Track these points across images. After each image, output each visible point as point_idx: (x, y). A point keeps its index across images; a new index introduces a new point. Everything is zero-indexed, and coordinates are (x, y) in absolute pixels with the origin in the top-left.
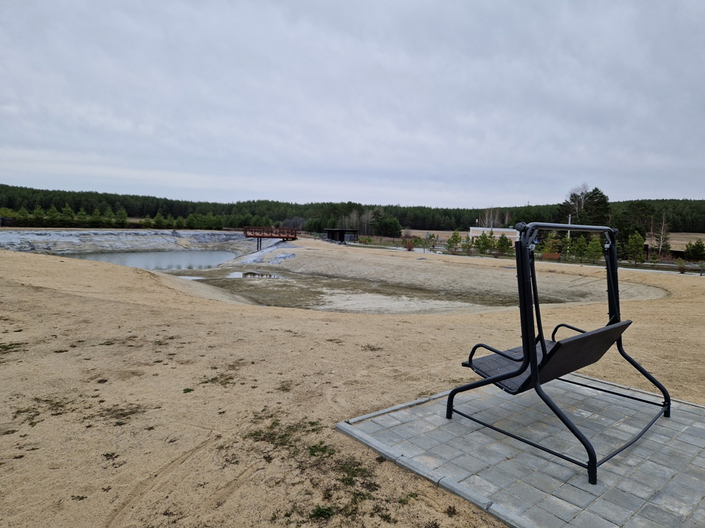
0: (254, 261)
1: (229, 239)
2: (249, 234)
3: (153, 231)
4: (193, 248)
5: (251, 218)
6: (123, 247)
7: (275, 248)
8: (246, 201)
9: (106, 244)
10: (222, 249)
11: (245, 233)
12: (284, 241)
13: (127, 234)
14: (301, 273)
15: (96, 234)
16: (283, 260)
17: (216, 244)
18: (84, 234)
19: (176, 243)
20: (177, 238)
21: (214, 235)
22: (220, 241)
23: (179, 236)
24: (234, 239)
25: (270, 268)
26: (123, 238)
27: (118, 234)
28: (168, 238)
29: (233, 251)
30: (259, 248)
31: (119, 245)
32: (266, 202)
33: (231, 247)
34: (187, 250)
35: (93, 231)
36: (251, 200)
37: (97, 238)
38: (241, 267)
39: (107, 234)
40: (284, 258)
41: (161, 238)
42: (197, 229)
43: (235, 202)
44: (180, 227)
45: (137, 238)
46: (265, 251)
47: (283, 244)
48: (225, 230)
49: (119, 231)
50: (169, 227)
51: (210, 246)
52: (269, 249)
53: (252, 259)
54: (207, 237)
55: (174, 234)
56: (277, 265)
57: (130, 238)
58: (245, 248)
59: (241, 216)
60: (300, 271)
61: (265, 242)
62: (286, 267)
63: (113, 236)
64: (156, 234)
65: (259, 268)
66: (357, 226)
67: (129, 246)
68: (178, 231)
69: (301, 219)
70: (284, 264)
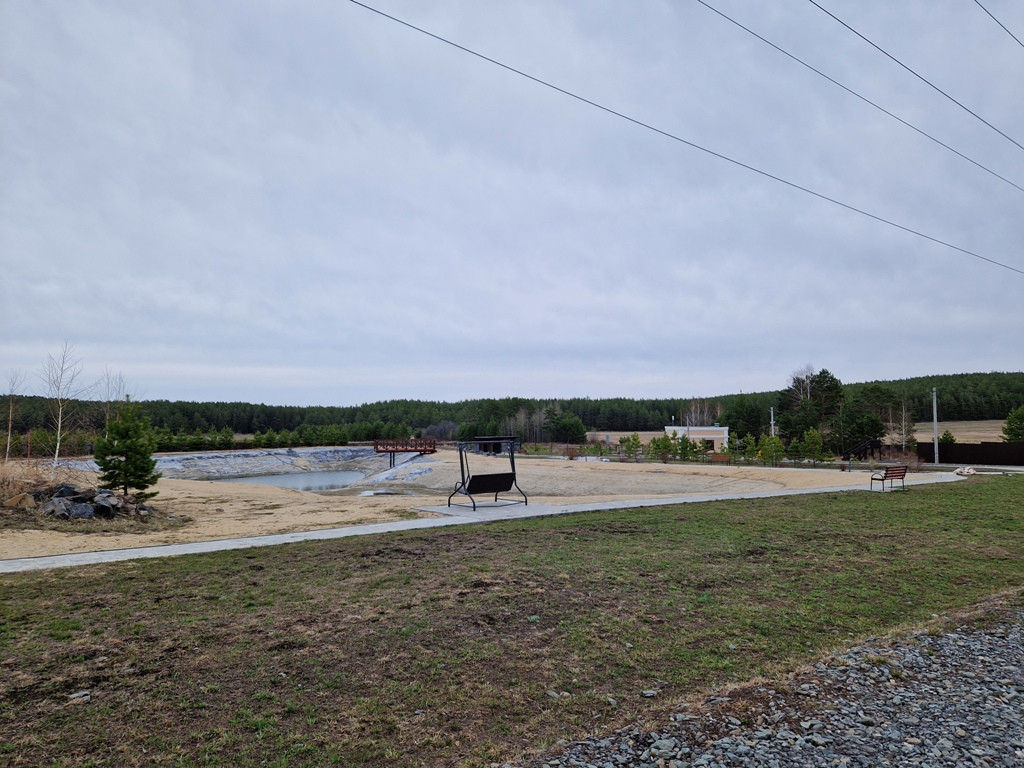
0: (387, 479)
1: (356, 457)
2: (381, 448)
3: (265, 451)
4: (312, 469)
5: (382, 427)
6: (233, 472)
7: (410, 463)
8: (374, 402)
9: (213, 470)
10: (347, 469)
11: (376, 448)
12: (421, 455)
13: (235, 456)
14: (438, 489)
15: (200, 458)
16: (418, 476)
17: (340, 463)
18: (187, 459)
19: (292, 463)
20: (293, 458)
21: (337, 452)
22: (345, 460)
23: (296, 455)
24: (362, 456)
25: (404, 485)
26: (231, 461)
27: (226, 457)
28: (283, 458)
29: (362, 470)
30: (392, 464)
31: (227, 470)
32: (404, 403)
33: (359, 465)
34: (306, 471)
35: (196, 454)
36: (382, 401)
37: (201, 463)
38: (372, 486)
39: (213, 457)
40: (420, 473)
41: (275, 459)
42: (317, 445)
43: (359, 405)
44: (296, 444)
45: (247, 460)
46: (399, 467)
47: (420, 458)
48: (350, 445)
49: (227, 453)
50: (282, 445)
51: (334, 465)
52: (404, 465)
53: (384, 477)
54: (329, 455)
55: (290, 453)
56: (412, 482)
57: (239, 460)
58: (375, 466)
59: (369, 424)
60: (436, 486)
61: (400, 458)
62: (421, 483)
63: (220, 460)
64: (270, 454)
65: (392, 485)
66: (525, 430)
67: (239, 470)
68: (294, 449)
69: (451, 423)
70: (419, 480)
